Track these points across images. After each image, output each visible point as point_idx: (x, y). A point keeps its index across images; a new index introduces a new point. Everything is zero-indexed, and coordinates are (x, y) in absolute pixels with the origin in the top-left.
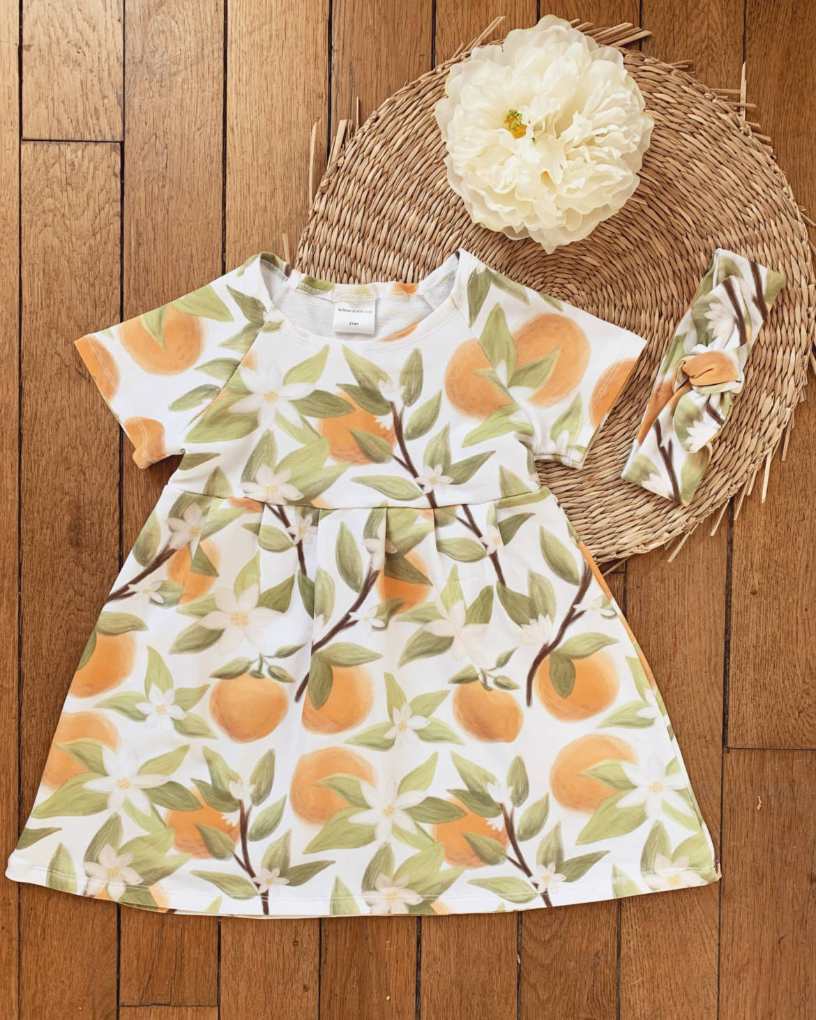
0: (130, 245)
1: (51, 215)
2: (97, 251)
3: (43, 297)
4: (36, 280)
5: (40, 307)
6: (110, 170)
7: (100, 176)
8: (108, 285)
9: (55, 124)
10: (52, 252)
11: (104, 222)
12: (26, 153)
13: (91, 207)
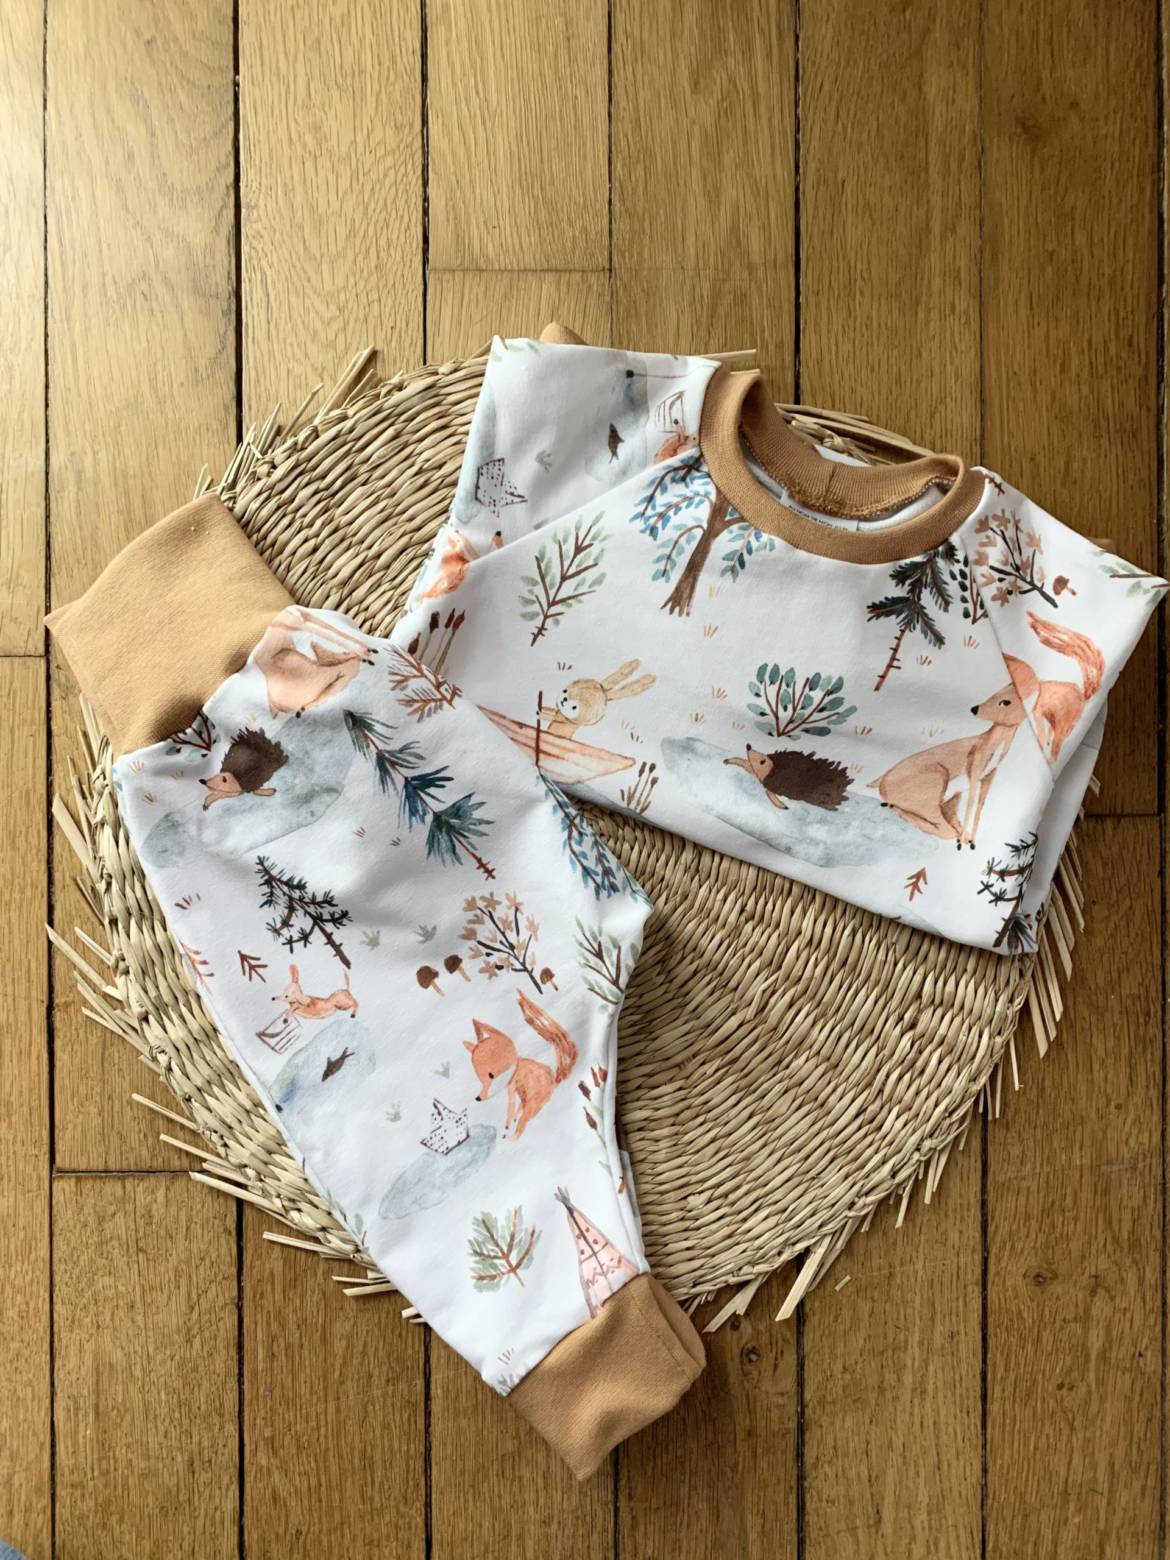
0: (256, 1357)
1: (108, 1306)
2: (195, 1369)
3: (96, 1456)
4: (82, 1426)
5: (89, 1476)
6: (217, 1222)
7: (200, 1236)
8: (216, 1430)
9: (115, 1142)
10: (110, 1375)
11: (207, 1317)
12: (62, 1198)
13: (183, 1290)
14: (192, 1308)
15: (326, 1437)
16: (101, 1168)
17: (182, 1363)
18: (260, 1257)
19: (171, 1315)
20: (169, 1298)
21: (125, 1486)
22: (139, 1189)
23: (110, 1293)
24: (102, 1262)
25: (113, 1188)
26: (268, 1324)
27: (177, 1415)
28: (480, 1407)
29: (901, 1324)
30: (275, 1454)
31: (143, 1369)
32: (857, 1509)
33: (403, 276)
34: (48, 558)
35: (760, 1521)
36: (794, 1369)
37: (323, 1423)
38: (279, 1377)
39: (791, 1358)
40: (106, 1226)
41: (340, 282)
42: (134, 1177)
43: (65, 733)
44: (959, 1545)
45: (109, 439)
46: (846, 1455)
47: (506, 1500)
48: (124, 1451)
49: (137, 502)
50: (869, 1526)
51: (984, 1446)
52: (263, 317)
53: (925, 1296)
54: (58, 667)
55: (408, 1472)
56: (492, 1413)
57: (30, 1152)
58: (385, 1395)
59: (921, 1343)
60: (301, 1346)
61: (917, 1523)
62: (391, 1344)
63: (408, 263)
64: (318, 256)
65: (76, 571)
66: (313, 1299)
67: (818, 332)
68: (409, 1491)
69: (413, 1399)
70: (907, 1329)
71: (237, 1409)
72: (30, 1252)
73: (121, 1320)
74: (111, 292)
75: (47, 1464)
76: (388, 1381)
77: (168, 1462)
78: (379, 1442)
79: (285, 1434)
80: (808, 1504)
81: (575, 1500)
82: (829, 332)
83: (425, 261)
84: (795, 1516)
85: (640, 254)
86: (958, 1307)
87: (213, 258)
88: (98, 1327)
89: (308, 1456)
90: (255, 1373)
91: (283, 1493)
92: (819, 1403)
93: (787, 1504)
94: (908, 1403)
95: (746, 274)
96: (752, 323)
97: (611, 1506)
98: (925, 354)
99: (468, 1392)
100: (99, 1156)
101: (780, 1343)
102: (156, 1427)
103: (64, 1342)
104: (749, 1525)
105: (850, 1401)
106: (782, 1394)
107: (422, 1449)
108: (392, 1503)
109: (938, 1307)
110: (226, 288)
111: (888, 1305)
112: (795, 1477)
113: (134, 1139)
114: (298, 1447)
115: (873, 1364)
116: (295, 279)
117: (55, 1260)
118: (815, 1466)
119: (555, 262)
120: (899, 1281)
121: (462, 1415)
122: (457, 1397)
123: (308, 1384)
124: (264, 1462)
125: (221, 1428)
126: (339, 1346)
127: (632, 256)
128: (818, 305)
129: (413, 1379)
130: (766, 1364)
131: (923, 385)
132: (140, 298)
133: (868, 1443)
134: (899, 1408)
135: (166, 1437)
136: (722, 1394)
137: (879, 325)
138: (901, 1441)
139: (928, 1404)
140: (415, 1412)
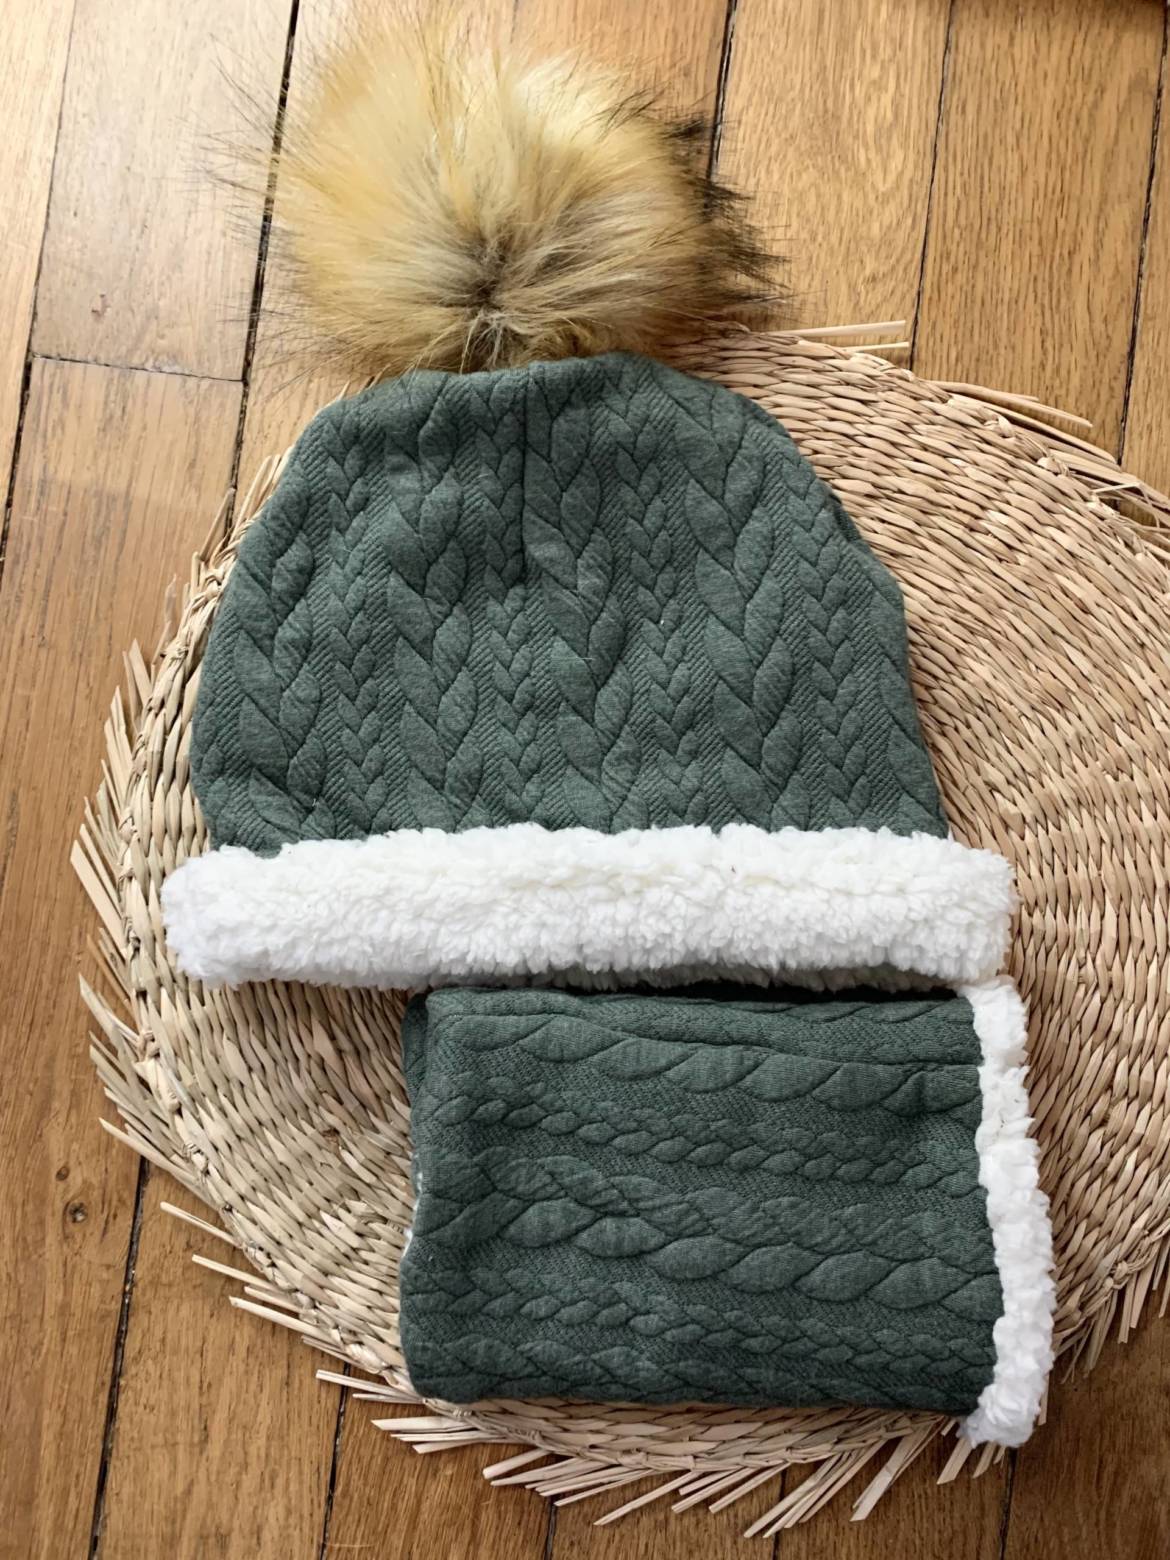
32: (181, 1421)
35: (59, 1419)
36: (127, 1238)
39: (124, 1222)
44: (301, 1483)
46: (175, 1352)
50: (192, 1445)
61: (253, 1450)
80: (121, 1405)
84: (103, 1417)
92: (151, 1282)
93: (95, 1403)
101: (114, 1203)
104: (45, 1422)
106: (108, 1267)
112: (110, 1372)
118: (136, 1360)
130: (95, 1226)
133: (204, 1340)
136: (35, 1257)
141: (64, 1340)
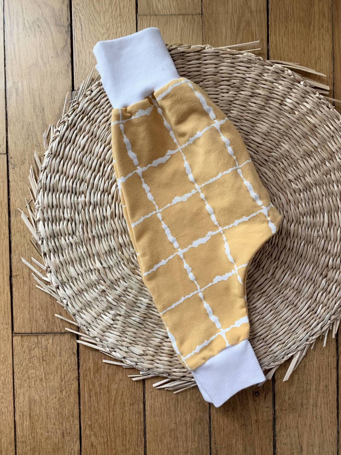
0: (85, 397)
1: (33, 380)
2: (64, 401)
3: (30, 432)
4: (25, 421)
5: (28, 438)
6: (70, 350)
7: (64, 355)
8: (72, 422)
9: (34, 323)
10: (34, 404)
11: (67, 383)
12: (16, 343)
13: (59, 374)
14: (62, 380)
15: (110, 424)
16: (29, 332)
17: (59, 399)
18: (85, 362)
19: (55, 382)
20: (54, 377)
21: (40, 442)
22: (43, 340)
23: (34, 375)
24: (30, 365)
25: (34, 339)
26: (89, 385)
27: (58, 417)
28: (163, 413)
29: (309, 382)
30: (92, 430)
31: (46, 402)
32: (294, 446)
33: (129, 18)
34: (7, 119)
35: (260, 451)
36: (272, 398)
37: (108, 419)
38: (93, 404)
39: (270, 395)
40: (32, 352)
41: (107, 20)
42: (41, 335)
43: (14, 181)
45: (27, 77)
46: (290, 428)
47: (172, 445)
48: (40, 430)
49: (37, 99)
50: (298, 452)
51: (338, 424)
52: (80, 32)
53: (317, 373)
54: (11, 158)
55: (138, 436)
56: (167, 415)
57: (5, 327)
58: (129, 409)
59: (316, 389)
60: (100, 393)
61: (315, 451)
62: (131, 392)
63: (131, 13)
64: (99, 11)
65: (16, 124)
66: (104, 376)
67: (275, 35)
68: (139, 442)
69: (139, 411)
70: (311, 384)
71: (78, 415)
72: (6, 362)
73: (38, 385)
74: (27, 25)
75: (13, 435)
76: (131, 405)
77: (55, 433)
78: (128, 426)
79: (95, 423)
80: (277, 446)
81: (196, 445)
82: (279, 35)
83: (137, 12)
84: (272, 449)
85: (212, 8)
86: (328, 376)
87: (62, 12)
88: (30, 387)
89: (103, 431)
90: (85, 402)
91: (95, 444)
92: (280, 410)
93: (270, 445)
94: (311, 410)
95: (250, 15)
96: (252, 32)
97: (209, 447)
98: (313, 42)
99: (158, 408)
100: (29, 328)
101: (267, 389)
102: (51, 422)
103: (18, 393)
104: (257, 453)
105: (291, 409)
106: (268, 407)
107: (143, 428)
108: (133, 446)
109: (321, 377)
110: (67, 23)
111: (304, 376)
112: (272, 436)
113: (41, 322)
114: (100, 427)
115: (299, 397)
116: (91, 19)
117: (14, 364)
118: (279, 432)
119: (183, 12)
120: (308, 367)
121: (156, 416)
122: (155, 410)
123: (103, 406)
124: (88, 433)
125: (73, 421)
126: (113, 393)
127: (209, 9)
128: (275, 25)
129: (139, 404)
130: (262, 397)
131: (312, 53)
132: (37, 27)
133: (297, 424)
134: (308, 412)
135: (54, 424)
136: (247, 408)
137: (297, 32)
138: (309, 424)
139: (318, 410)
140: (140, 415)
141: (258, 429)
